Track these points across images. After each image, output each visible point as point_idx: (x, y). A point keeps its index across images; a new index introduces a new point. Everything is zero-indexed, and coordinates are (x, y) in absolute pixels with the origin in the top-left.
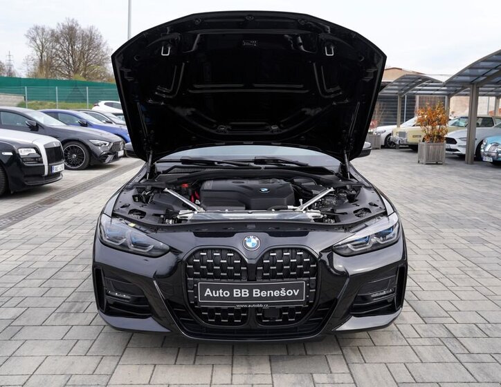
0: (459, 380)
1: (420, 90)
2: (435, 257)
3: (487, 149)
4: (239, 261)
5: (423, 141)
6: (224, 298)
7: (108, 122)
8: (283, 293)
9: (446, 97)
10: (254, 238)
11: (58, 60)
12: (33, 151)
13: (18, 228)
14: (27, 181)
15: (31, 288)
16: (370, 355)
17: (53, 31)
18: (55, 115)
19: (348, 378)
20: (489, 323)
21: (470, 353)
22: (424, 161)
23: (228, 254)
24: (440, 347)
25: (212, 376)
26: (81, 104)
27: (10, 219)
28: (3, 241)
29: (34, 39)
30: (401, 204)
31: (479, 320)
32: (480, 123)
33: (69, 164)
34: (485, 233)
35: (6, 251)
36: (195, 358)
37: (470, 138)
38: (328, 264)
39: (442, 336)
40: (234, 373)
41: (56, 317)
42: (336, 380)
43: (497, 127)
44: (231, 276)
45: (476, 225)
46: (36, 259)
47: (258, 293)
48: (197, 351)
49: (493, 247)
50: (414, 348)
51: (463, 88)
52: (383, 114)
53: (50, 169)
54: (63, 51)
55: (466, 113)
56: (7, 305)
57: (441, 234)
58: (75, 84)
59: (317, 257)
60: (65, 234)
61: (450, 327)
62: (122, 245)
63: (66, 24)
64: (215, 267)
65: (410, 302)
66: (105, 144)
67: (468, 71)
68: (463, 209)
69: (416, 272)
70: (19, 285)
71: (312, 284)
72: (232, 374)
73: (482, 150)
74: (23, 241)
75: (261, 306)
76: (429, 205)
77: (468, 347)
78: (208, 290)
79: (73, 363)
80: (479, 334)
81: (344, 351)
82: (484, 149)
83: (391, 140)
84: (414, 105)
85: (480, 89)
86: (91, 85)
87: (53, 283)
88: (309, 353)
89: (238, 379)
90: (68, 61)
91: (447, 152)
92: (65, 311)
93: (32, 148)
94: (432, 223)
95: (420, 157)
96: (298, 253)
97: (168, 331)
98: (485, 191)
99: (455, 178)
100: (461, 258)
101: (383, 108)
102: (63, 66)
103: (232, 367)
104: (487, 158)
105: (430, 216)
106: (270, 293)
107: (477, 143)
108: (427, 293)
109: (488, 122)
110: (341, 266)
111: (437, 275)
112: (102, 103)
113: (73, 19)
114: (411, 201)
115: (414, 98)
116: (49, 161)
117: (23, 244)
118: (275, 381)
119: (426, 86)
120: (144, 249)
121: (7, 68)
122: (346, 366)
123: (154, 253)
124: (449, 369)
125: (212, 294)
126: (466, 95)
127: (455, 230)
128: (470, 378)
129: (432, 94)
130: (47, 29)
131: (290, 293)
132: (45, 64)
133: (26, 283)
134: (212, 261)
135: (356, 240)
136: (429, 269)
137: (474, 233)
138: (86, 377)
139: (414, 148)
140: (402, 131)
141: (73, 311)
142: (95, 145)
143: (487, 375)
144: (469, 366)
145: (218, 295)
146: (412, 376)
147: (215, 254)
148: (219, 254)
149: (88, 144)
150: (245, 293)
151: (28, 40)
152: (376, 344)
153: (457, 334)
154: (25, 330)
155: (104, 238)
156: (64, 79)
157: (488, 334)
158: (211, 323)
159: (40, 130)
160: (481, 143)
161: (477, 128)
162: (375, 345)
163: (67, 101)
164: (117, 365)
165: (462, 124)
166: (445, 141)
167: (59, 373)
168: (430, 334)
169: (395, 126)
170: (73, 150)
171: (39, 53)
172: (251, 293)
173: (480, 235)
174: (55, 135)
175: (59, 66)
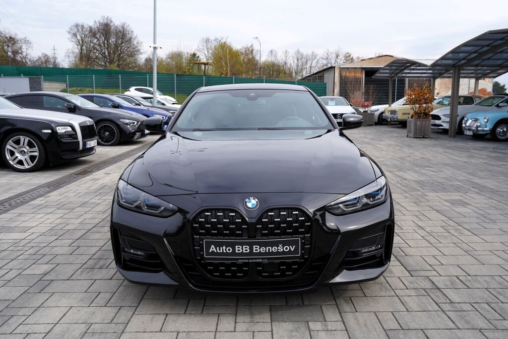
0: (441, 327)
1: (409, 73)
2: (422, 218)
3: (468, 124)
4: (240, 220)
5: (412, 118)
6: (227, 254)
7: (137, 104)
8: (280, 249)
9: (432, 79)
10: (254, 199)
11: (96, 52)
12: (69, 129)
13: (55, 196)
14: (64, 155)
15: (62, 248)
16: (361, 304)
17: (91, 28)
18: (91, 99)
19: (340, 326)
20: (469, 275)
21: (452, 303)
22: (412, 135)
23: (231, 214)
24: (424, 298)
25: (217, 324)
26: (115, 90)
27: (49, 187)
28: (41, 207)
29: (75, 35)
30: (391, 172)
31: (460, 272)
32: (462, 102)
33: (102, 141)
34: (466, 197)
35: (43, 215)
36: (203, 308)
37: (453, 115)
38: (321, 222)
39: (426, 287)
40: (237, 321)
41: (82, 272)
42: (330, 328)
43: (477, 104)
44: (232, 234)
45: (458, 189)
46: (68, 222)
47: (258, 249)
48: (205, 301)
49: (473, 208)
50: (400, 298)
51: (447, 71)
52: (376, 95)
53: (84, 144)
54: (99, 45)
55: (449, 93)
56: (39, 262)
57: (426, 197)
58: (110, 73)
59: (311, 216)
60: (96, 200)
61: (434, 279)
62: (136, 207)
63: (102, 21)
64: (218, 226)
65: (399, 258)
66: (134, 123)
67: (450, 55)
68: (447, 176)
69: (404, 231)
70: (51, 245)
71: (307, 241)
72: (236, 322)
73: (464, 125)
74: (58, 206)
75: (261, 260)
76: (417, 173)
77: (450, 297)
78: (213, 246)
79: (94, 313)
80: (460, 285)
81: (337, 301)
82: (465, 124)
83: (384, 117)
84: (404, 87)
85: (462, 71)
86: (123, 73)
87: (81, 242)
88: (306, 303)
89: (241, 326)
90: (105, 53)
91: (432, 127)
92: (90, 267)
93: (68, 126)
94: (418, 188)
95: (409, 132)
96: (294, 213)
97: (178, 284)
98: (466, 160)
99: (440, 150)
100: (444, 218)
101: (376, 90)
102: (100, 58)
103: (236, 316)
104: (468, 132)
105: (418, 182)
106: (269, 249)
107: (459, 119)
108: (414, 249)
109: (468, 100)
110: (332, 224)
111: (423, 233)
112: (133, 89)
113: (108, 17)
114: (400, 170)
115: (404, 81)
116: (84, 137)
117: (58, 209)
118: (274, 329)
119: (414, 69)
120: (157, 210)
121: (52, 60)
122: (339, 314)
123: (165, 214)
124: (432, 317)
125: (217, 250)
126: (449, 77)
127: (439, 194)
128: (451, 325)
129: (419, 77)
130: (86, 26)
131: (286, 249)
132: (85, 56)
133: (58, 243)
134: (216, 220)
135: (347, 201)
136: (416, 228)
137: (456, 196)
138: (105, 325)
139: (403, 124)
140: (393, 109)
141: (97, 266)
142: (125, 124)
143: (467, 322)
144: (451, 314)
145: (221, 251)
146: (399, 324)
147: (218, 214)
148: (222, 214)
149: (119, 123)
150: (246, 249)
151: (70, 36)
152: (367, 295)
153: (440, 285)
154: (54, 284)
155: (120, 201)
156: (100, 68)
157: (468, 285)
158: (216, 276)
159: (77, 111)
160: (463, 118)
161: (459, 106)
162: (365, 296)
163: (103, 87)
164: (133, 314)
165: (446, 102)
166: (431, 118)
167: (81, 322)
168: (416, 285)
169: (387, 106)
170: (106, 128)
171: (79, 47)
172: (251, 249)
173: (462, 198)
174: (90, 115)
175: (97, 57)
